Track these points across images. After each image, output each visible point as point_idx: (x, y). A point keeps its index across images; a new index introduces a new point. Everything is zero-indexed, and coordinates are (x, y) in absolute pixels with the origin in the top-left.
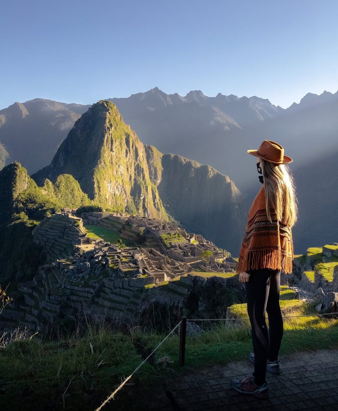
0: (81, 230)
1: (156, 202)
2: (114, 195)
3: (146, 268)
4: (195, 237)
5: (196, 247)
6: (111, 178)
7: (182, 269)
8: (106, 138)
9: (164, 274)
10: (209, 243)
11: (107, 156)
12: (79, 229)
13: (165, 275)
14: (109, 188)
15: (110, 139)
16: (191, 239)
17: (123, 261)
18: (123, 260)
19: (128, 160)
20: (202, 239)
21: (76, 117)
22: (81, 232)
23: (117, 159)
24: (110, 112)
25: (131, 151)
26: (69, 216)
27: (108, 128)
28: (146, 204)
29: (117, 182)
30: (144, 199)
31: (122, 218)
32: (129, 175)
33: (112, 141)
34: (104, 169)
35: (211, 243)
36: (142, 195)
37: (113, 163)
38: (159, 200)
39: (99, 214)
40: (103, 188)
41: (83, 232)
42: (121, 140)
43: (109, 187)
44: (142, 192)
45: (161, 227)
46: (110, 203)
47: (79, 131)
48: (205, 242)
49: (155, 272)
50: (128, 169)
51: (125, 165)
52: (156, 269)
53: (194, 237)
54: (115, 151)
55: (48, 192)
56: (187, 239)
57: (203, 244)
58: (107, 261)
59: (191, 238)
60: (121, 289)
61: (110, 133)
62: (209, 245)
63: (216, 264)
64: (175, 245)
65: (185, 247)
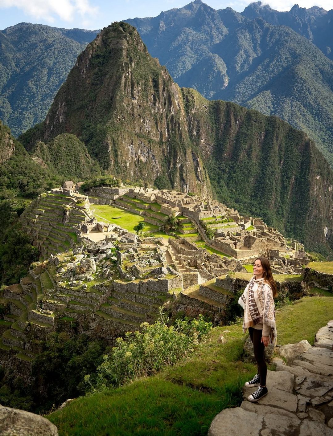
0: (87, 213)
1: (199, 170)
2: (138, 162)
3: (173, 266)
4: (252, 221)
5: (252, 235)
6: (132, 137)
7: (226, 268)
8: (124, 79)
9: (196, 275)
10: (271, 230)
11: (125, 106)
12: (85, 212)
13: (199, 276)
14: (130, 153)
15: (129, 81)
16: (245, 225)
17: (140, 256)
18: (140, 254)
19: (156, 111)
20: (262, 224)
21: (79, 48)
22: (88, 216)
23: (141, 109)
24: (128, 39)
25: (162, 98)
26: (70, 193)
27: (127, 64)
28: (184, 175)
29: (142, 143)
30: (181, 167)
31: (146, 195)
32: (159, 133)
33: (133, 83)
34: (122, 124)
35: (275, 230)
36: (178, 161)
37: (135, 115)
38: (204, 168)
39: (115, 190)
40: (121, 152)
41: (89, 215)
42: (146, 81)
43: (131, 150)
44: (178, 157)
45: (202, 207)
46: (132, 173)
47: (84, 69)
48: (266, 229)
49: (186, 271)
50: (156, 123)
51: (152, 118)
52: (188, 267)
53: (250, 222)
54: (137, 98)
55: (42, 160)
56: (239, 225)
57: (263, 232)
58: (119, 256)
59: (245, 222)
60: (137, 296)
61: (129, 71)
62: (271, 233)
63: (281, 261)
64: (222, 233)
65: (237, 235)
